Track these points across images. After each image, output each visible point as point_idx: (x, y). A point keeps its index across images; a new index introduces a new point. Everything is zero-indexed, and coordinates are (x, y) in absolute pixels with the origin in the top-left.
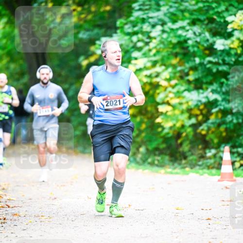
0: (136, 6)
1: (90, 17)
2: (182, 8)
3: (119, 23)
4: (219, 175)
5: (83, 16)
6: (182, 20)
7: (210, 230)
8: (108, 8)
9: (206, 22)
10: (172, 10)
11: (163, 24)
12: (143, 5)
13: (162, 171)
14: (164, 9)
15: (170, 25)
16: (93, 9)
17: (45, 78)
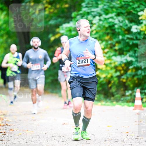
0: (84, 4)
1: (56, 11)
2: (111, 6)
3: (73, 15)
4: (133, 106)
5: (52, 10)
6: (112, 13)
7: (128, 139)
8: (67, 6)
9: (126, 14)
10: (105, 7)
11: (100, 15)
12: (88, 4)
13: (100, 104)
14: (101, 6)
15: (104, 16)
16: (58, 6)
17: (36, 45)
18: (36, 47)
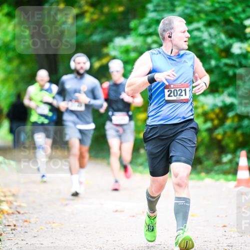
0: (150, 6)
1: (103, 18)
2: (198, 9)
3: (133, 24)
5: (95, 17)
6: (198, 21)
7: (226, 237)
8: (121, 9)
9: (222, 23)
10: (188, 11)
12: (158, 5)
16: (106, 9)
17: (82, 68)
18: (82, 71)
